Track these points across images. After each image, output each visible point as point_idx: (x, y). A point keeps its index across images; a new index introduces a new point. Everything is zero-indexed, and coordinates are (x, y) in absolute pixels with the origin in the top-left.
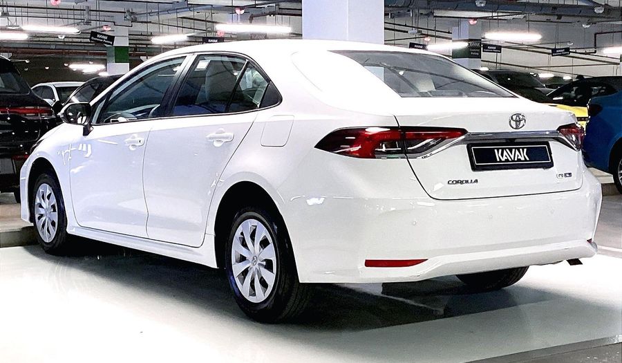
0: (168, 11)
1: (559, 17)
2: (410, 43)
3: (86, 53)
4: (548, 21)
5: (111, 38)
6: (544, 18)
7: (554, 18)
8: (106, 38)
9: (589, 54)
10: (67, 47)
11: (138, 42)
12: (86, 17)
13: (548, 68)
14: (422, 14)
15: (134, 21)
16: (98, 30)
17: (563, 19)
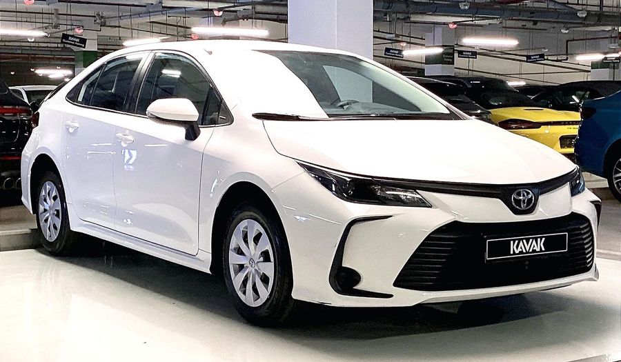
0: (139, 15)
1: (535, 23)
2: (386, 48)
3: (53, 58)
4: (524, 27)
5: (83, 41)
6: (520, 24)
7: (530, 25)
8: (78, 40)
9: (560, 61)
10: (34, 52)
11: (106, 47)
12: (54, 21)
13: (519, 75)
14: (398, 18)
15: (103, 25)
16: (69, 33)
17: (539, 26)
